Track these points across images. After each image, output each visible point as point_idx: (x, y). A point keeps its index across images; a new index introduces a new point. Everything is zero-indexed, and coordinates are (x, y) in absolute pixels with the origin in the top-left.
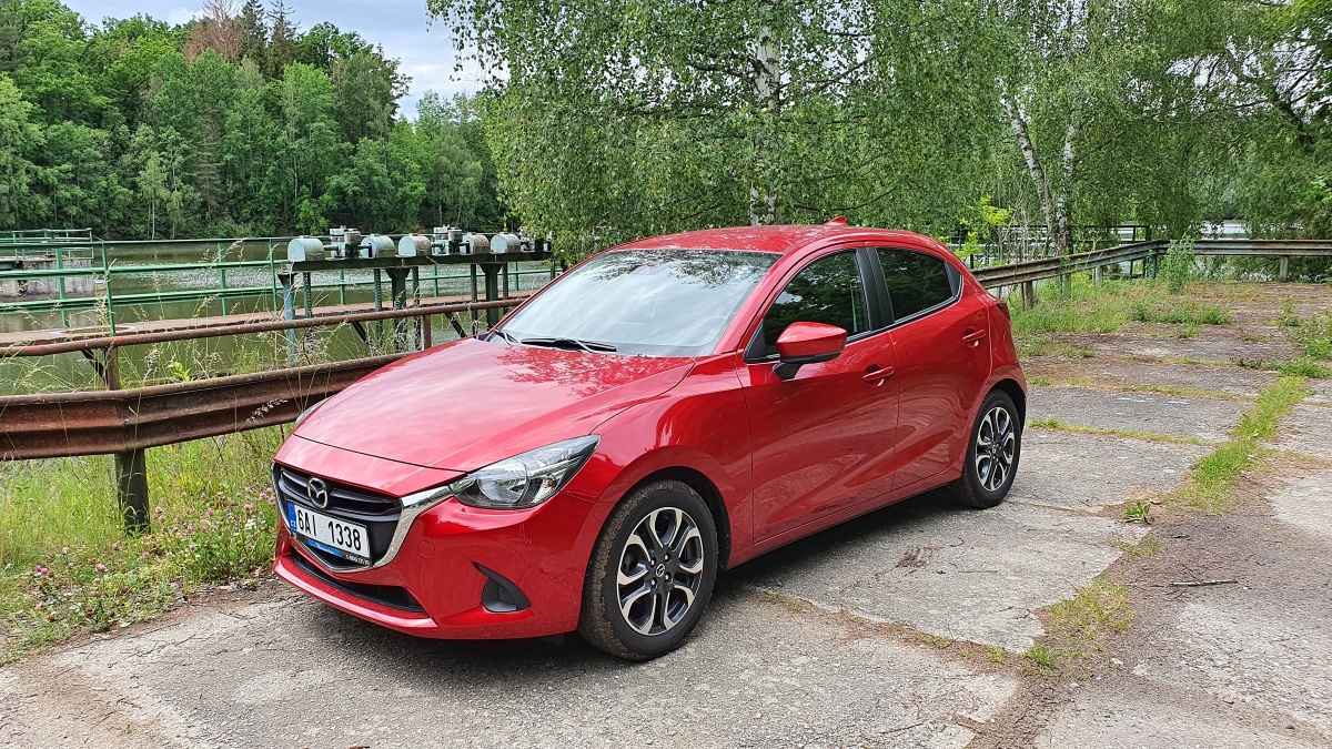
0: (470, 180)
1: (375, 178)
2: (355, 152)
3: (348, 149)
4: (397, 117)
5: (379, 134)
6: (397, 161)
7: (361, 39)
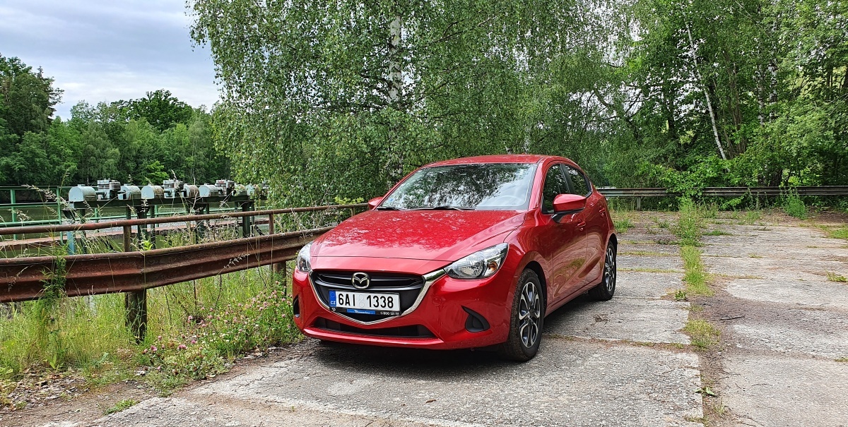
0: (111, 161)
1: (38, 159)
2: (20, 141)
3: (15, 139)
4: (54, 118)
5: (40, 128)
6: (55, 147)
7: (21, 63)
